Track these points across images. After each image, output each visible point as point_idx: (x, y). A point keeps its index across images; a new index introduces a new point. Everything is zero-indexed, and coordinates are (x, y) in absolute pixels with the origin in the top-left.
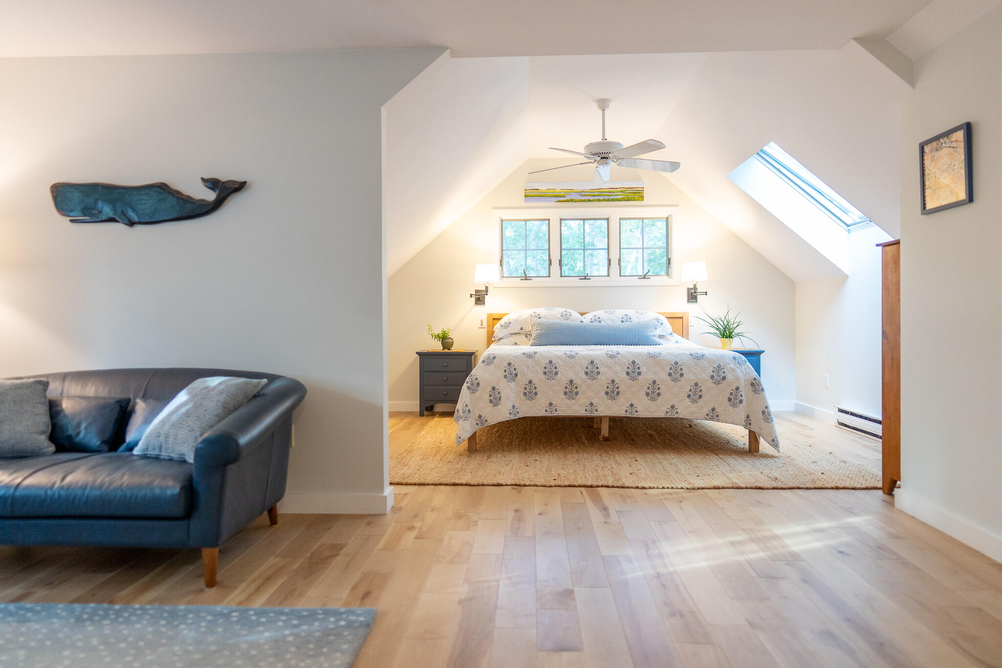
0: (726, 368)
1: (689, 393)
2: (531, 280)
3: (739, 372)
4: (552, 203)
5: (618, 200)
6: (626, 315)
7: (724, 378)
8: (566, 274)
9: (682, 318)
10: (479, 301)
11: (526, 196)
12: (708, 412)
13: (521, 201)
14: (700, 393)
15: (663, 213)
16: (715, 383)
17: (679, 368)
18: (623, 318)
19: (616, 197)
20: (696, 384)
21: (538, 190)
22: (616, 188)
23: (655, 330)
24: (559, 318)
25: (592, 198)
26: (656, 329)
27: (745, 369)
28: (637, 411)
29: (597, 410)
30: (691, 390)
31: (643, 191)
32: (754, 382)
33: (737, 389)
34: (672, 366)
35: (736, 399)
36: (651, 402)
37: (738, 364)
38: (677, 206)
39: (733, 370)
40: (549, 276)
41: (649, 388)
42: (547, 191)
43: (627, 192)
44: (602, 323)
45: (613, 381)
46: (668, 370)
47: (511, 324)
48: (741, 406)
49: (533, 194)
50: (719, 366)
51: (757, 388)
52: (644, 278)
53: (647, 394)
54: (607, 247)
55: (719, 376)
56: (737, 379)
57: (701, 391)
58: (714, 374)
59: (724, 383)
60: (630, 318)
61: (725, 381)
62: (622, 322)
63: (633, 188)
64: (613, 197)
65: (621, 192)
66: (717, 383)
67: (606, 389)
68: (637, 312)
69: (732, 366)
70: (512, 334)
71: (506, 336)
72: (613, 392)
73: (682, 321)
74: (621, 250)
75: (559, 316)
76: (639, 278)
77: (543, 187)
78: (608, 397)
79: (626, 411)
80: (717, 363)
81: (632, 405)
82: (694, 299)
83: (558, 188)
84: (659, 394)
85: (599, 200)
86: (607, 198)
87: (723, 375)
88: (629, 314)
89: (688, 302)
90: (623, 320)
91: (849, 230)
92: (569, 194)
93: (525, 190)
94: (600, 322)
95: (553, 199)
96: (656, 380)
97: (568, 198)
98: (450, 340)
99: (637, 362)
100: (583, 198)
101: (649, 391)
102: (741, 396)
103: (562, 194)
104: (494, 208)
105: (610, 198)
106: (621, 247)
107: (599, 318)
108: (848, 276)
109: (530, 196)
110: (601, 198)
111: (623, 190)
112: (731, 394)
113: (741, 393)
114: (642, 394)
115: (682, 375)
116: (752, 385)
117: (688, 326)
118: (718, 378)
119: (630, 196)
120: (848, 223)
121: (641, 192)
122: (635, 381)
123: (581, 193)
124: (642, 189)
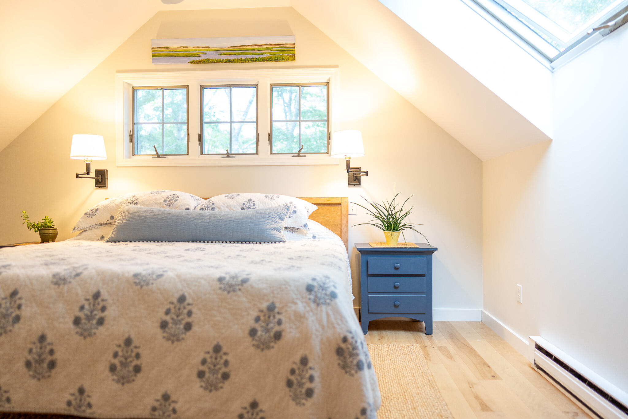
0: (286, 311)
1: (202, 368)
2: (166, 158)
3: (312, 323)
4: (184, 64)
5: (264, 60)
6: (250, 200)
7: (278, 336)
8: (206, 153)
9: (340, 204)
10: (99, 183)
11: (153, 56)
12: (243, 411)
13: (147, 61)
14: (224, 370)
15: (321, 76)
16: (258, 347)
17: (185, 311)
18: (244, 204)
19: (261, 56)
20: (217, 349)
21: (167, 48)
22: (261, 45)
23: (280, 221)
24: (160, 203)
25: (232, 58)
26: (282, 219)
27: (328, 314)
28: (89, 405)
29: (8, 400)
30: (204, 362)
31: (294, 48)
32: (343, 346)
33: (304, 361)
34: (172, 306)
35: (301, 385)
36: (118, 386)
37: (315, 301)
38: (337, 66)
39: (300, 318)
40: (188, 154)
41: (116, 355)
42: (179, 50)
43: (274, 49)
44: (216, 210)
45: (42, 338)
46: (161, 315)
47: (98, 212)
48: (309, 403)
49: (162, 53)
50: (271, 308)
51: (349, 360)
52: (298, 156)
53: (113, 368)
54: (255, 120)
55: (267, 330)
56: (306, 339)
57: (226, 363)
58: (257, 326)
59: (277, 346)
60: (254, 205)
61: (280, 343)
62: (243, 209)
63: (281, 44)
64: (257, 57)
65: (268, 49)
66: (263, 346)
67: (26, 353)
68: (266, 196)
69: (301, 307)
70: (101, 225)
71: (92, 227)
72: (40, 361)
73: (340, 209)
74: (273, 123)
75: (162, 201)
76: (293, 156)
77: (173, 45)
78: (31, 373)
79: (69, 403)
80: (268, 301)
81: (81, 391)
82: (356, 181)
83: (191, 45)
84: (137, 369)
85: (241, 61)
86: (250, 57)
87: (277, 328)
88: (253, 199)
89: (349, 185)
90: (244, 206)
91: (553, 69)
92: (204, 52)
93: (152, 48)
94: (213, 209)
95: (186, 59)
96: (133, 336)
97: (203, 58)
98: (51, 231)
99: (104, 294)
100: (222, 58)
101: (116, 362)
102: (311, 379)
103: (196, 53)
104: (118, 71)
105: (254, 57)
106: (273, 119)
107: (213, 204)
108: (552, 140)
109: (159, 56)
110: (244, 57)
111: (270, 48)
112: (293, 372)
113: (310, 372)
114: (102, 368)
115: (188, 327)
116: (340, 352)
117: (348, 215)
118: (265, 336)
119: (278, 54)
120: (551, 56)
121: (291, 49)
122: (88, 339)
123: (218, 51)
124: (293, 46)
